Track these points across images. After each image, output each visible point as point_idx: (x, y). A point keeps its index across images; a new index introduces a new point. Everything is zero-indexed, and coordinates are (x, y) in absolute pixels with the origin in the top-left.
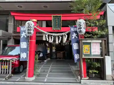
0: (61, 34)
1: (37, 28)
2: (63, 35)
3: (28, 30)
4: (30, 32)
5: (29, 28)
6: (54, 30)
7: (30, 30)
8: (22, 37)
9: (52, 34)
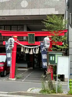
0: (34, 47)
1: (17, 42)
2: (36, 48)
3: (10, 44)
4: (11, 46)
5: (11, 43)
6: (29, 44)
7: (11, 44)
8: (7, 49)
9: (28, 47)
